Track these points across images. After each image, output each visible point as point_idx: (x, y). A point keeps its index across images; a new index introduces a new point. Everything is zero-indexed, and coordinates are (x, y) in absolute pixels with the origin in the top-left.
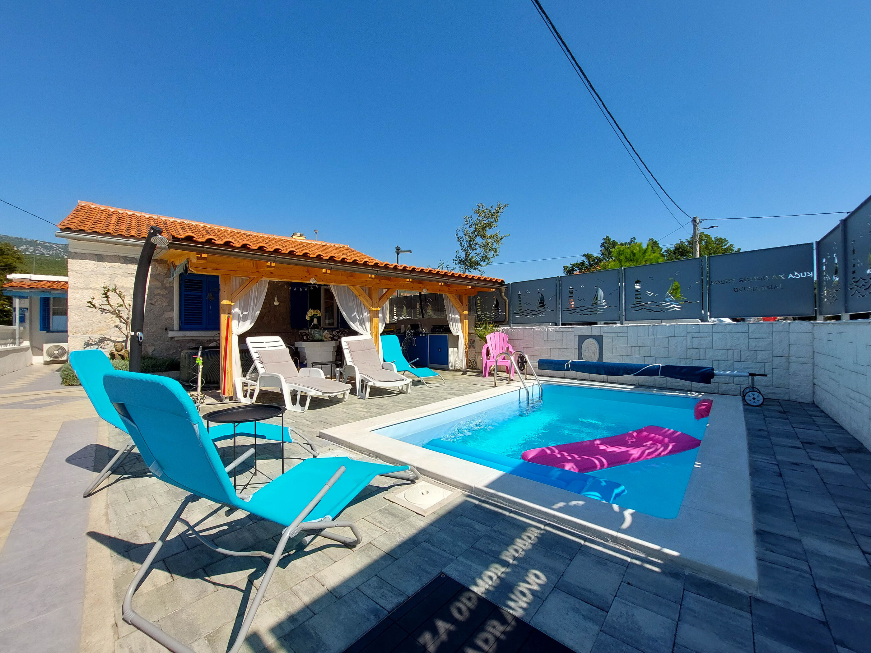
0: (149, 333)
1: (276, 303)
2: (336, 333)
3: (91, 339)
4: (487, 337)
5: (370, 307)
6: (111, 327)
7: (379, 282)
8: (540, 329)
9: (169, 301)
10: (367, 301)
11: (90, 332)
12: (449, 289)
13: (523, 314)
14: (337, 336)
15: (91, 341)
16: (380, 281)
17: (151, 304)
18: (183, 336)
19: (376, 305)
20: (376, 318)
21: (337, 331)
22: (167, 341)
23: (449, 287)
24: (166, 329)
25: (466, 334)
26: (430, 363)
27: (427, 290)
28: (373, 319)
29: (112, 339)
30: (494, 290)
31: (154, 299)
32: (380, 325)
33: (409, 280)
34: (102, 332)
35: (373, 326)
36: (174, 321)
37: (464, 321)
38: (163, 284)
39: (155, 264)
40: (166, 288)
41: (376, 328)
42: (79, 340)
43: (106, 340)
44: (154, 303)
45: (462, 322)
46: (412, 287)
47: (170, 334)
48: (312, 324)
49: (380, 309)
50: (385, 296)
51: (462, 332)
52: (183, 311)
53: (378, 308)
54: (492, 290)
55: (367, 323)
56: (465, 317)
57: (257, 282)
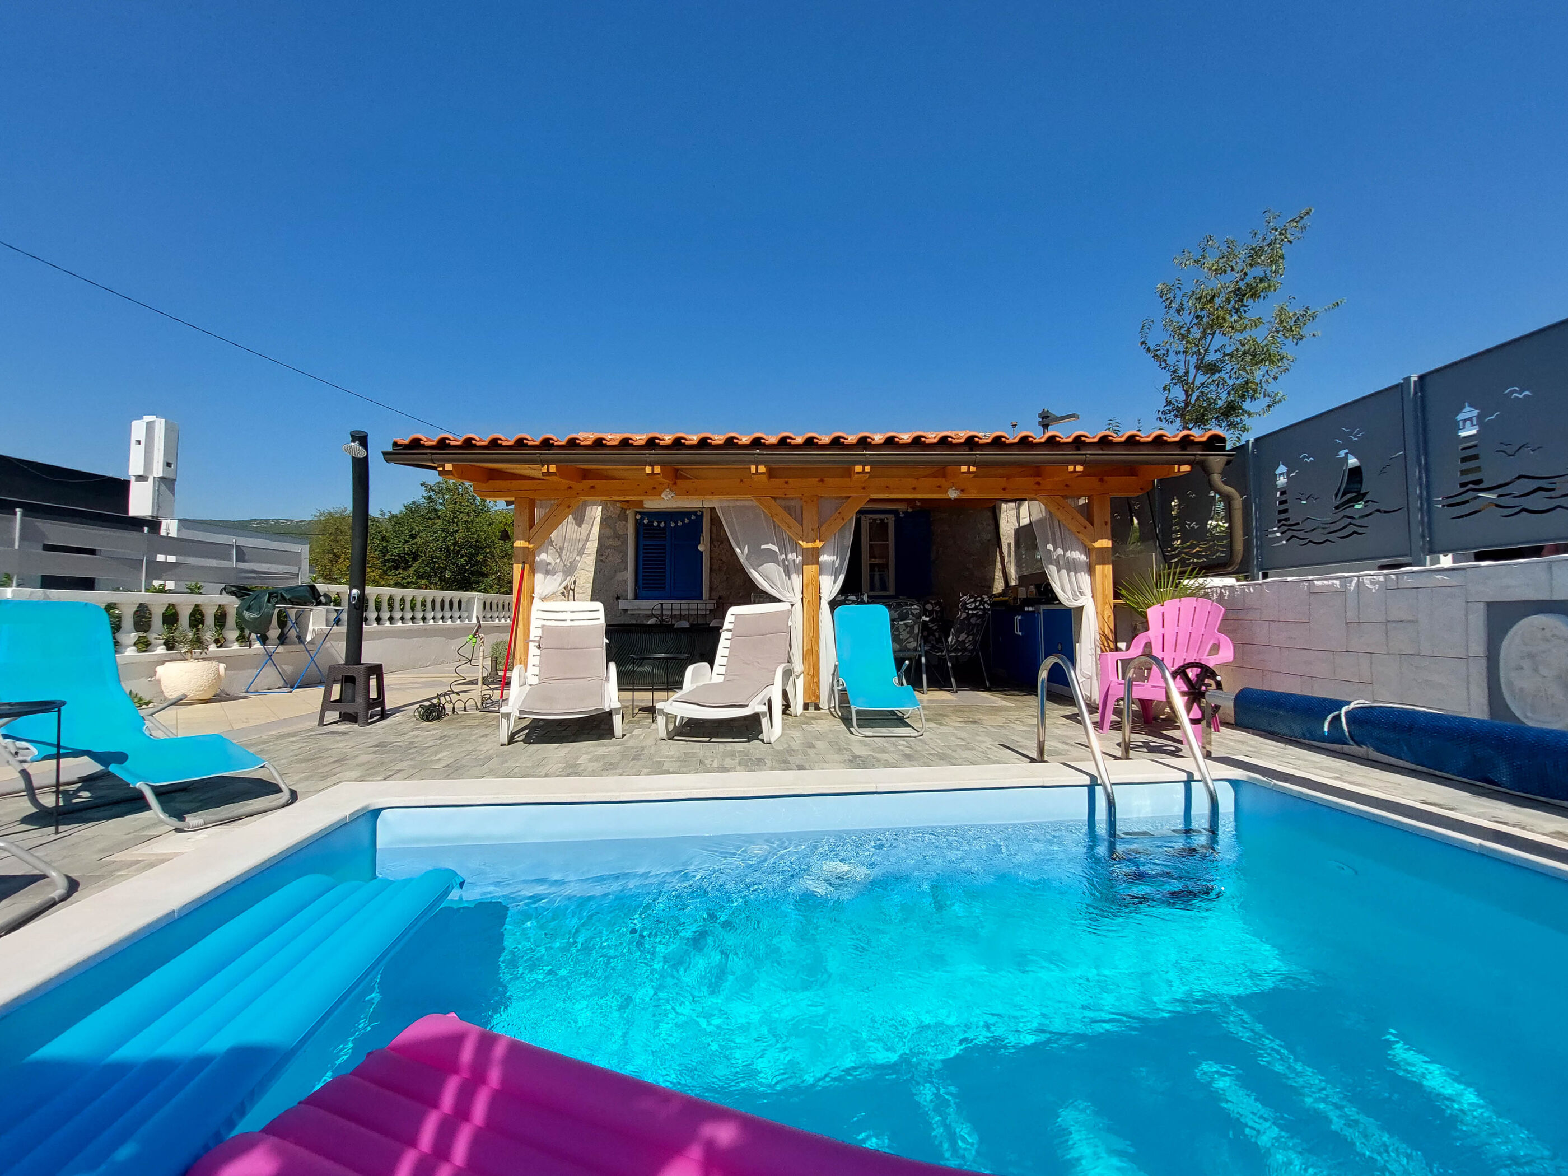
4: (1149, 611)
5: (797, 540)
7: (819, 484)
8: (1331, 582)
9: (622, 556)
10: (792, 527)
12: (1038, 483)
13: (1293, 536)
17: (602, 561)
18: (638, 607)
19: (813, 535)
20: (813, 564)
22: (607, 602)
24: (618, 598)
25: (1104, 603)
27: (962, 491)
30: (1185, 468)
31: (605, 553)
33: (863, 469)
36: (627, 586)
37: (1098, 567)
38: (614, 531)
41: (816, 589)
44: (604, 560)
45: (1091, 570)
47: (623, 604)
49: (821, 544)
50: (837, 514)
51: (1093, 597)
52: (641, 570)
53: (818, 541)
54: (1179, 469)
55: (794, 576)
56: (1102, 558)
57: (569, 507)
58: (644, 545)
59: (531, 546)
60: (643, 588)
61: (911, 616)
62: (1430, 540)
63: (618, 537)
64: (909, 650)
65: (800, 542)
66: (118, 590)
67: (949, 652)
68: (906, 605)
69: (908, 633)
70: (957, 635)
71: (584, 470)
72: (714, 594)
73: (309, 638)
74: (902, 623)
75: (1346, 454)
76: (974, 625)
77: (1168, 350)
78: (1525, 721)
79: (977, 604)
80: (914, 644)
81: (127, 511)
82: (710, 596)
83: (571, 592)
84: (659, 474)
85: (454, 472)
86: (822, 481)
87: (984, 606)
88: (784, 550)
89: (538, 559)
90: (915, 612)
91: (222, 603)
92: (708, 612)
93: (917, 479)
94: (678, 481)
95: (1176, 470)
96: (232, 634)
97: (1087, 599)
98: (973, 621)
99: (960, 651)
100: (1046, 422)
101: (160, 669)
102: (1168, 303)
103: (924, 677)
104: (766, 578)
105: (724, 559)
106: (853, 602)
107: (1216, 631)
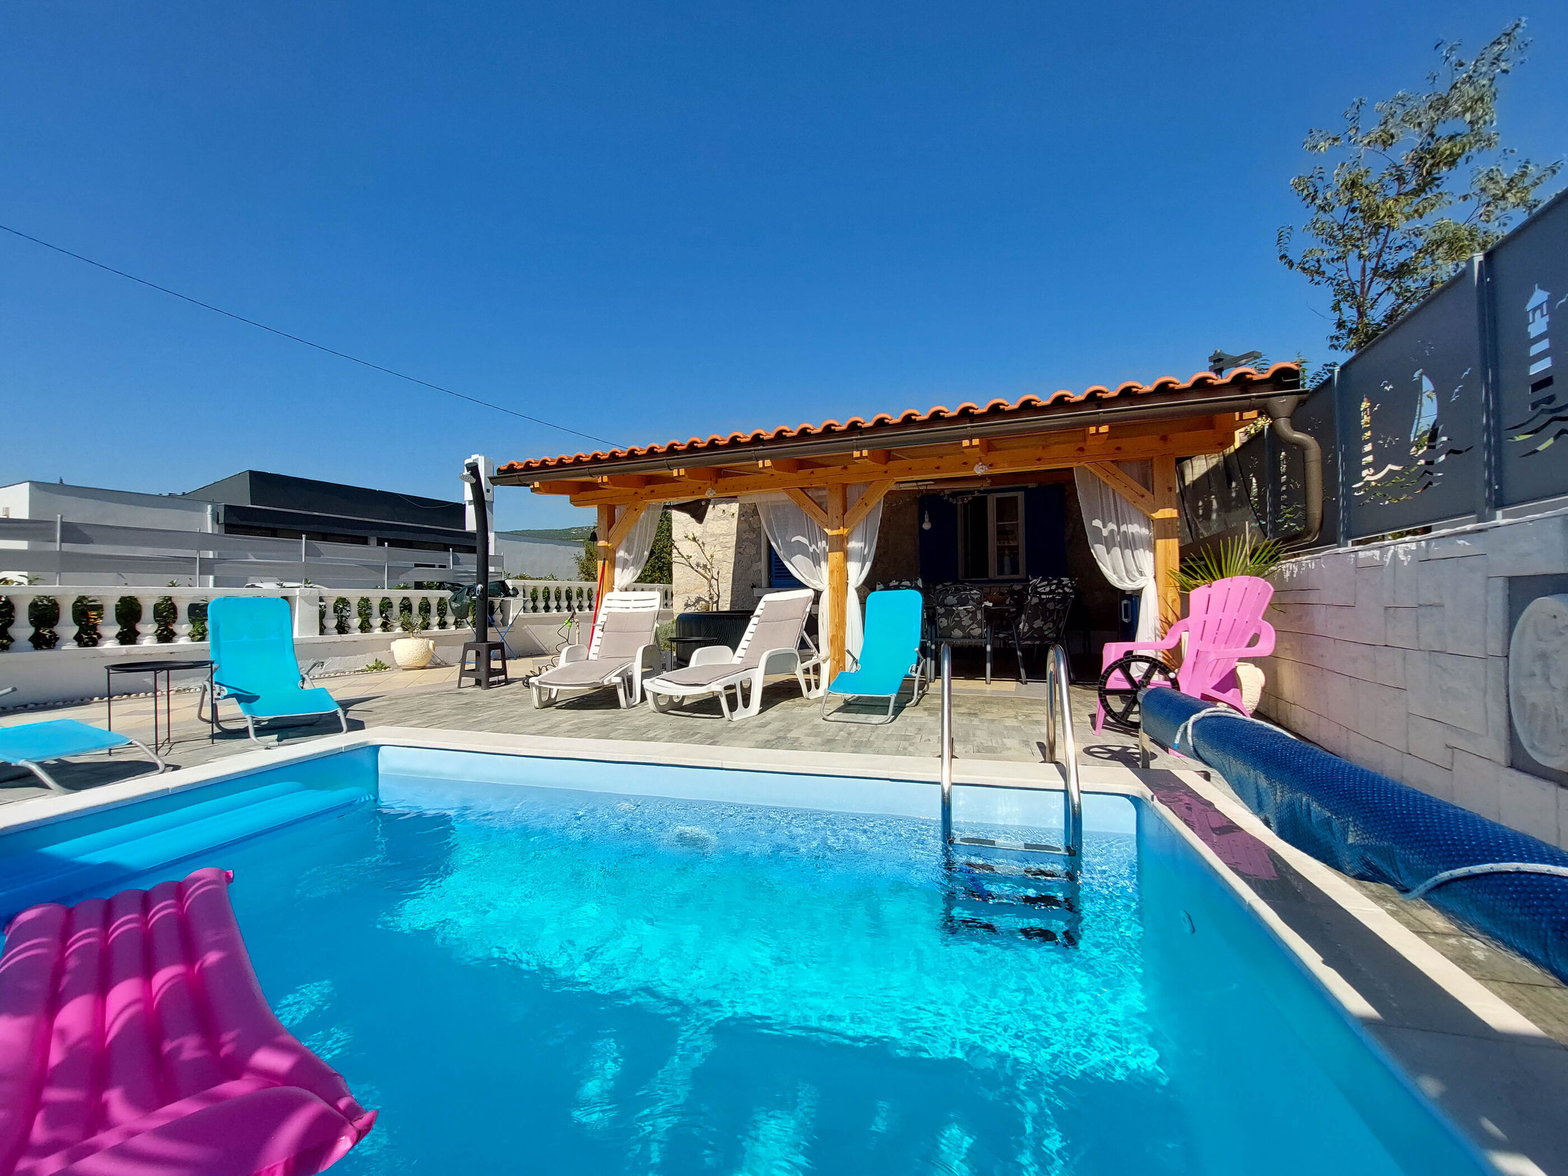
0: (738, 592)
6: (705, 585)
9: (757, 548)
11: (689, 592)
12: (1080, 449)
15: (690, 601)
19: (837, 522)
20: (837, 551)
24: (754, 586)
25: (1167, 584)
27: (990, 466)
30: (1251, 416)
33: (861, 454)
36: (761, 575)
37: (1162, 542)
44: (742, 552)
47: (757, 592)
49: (846, 531)
50: (860, 500)
51: (1155, 577)
52: (773, 560)
53: (842, 528)
54: (1241, 416)
55: (823, 564)
56: (1164, 530)
57: (636, 510)
59: (610, 545)
60: (776, 577)
61: (971, 602)
62: (1501, 488)
63: (753, 530)
64: (974, 637)
65: (826, 530)
66: (377, 588)
67: (1019, 639)
68: (966, 590)
69: (970, 619)
70: (1030, 621)
71: (647, 476)
73: (510, 622)
74: (962, 608)
75: (1421, 375)
76: (1052, 612)
77: (1318, 261)
78: (1530, 751)
79: (1054, 587)
80: (977, 631)
81: (465, 529)
84: (684, 476)
85: (542, 489)
86: (845, 468)
87: (1063, 589)
88: (813, 541)
89: (617, 555)
90: (975, 597)
91: (442, 596)
93: (942, 457)
94: (720, 480)
95: (1237, 418)
96: (450, 619)
97: (1148, 580)
98: (1051, 606)
99: (1037, 639)
100: (1219, 365)
101: (392, 644)
102: (1309, 200)
103: (988, 666)
104: (798, 568)
106: (908, 587)
107: (1260, 618)
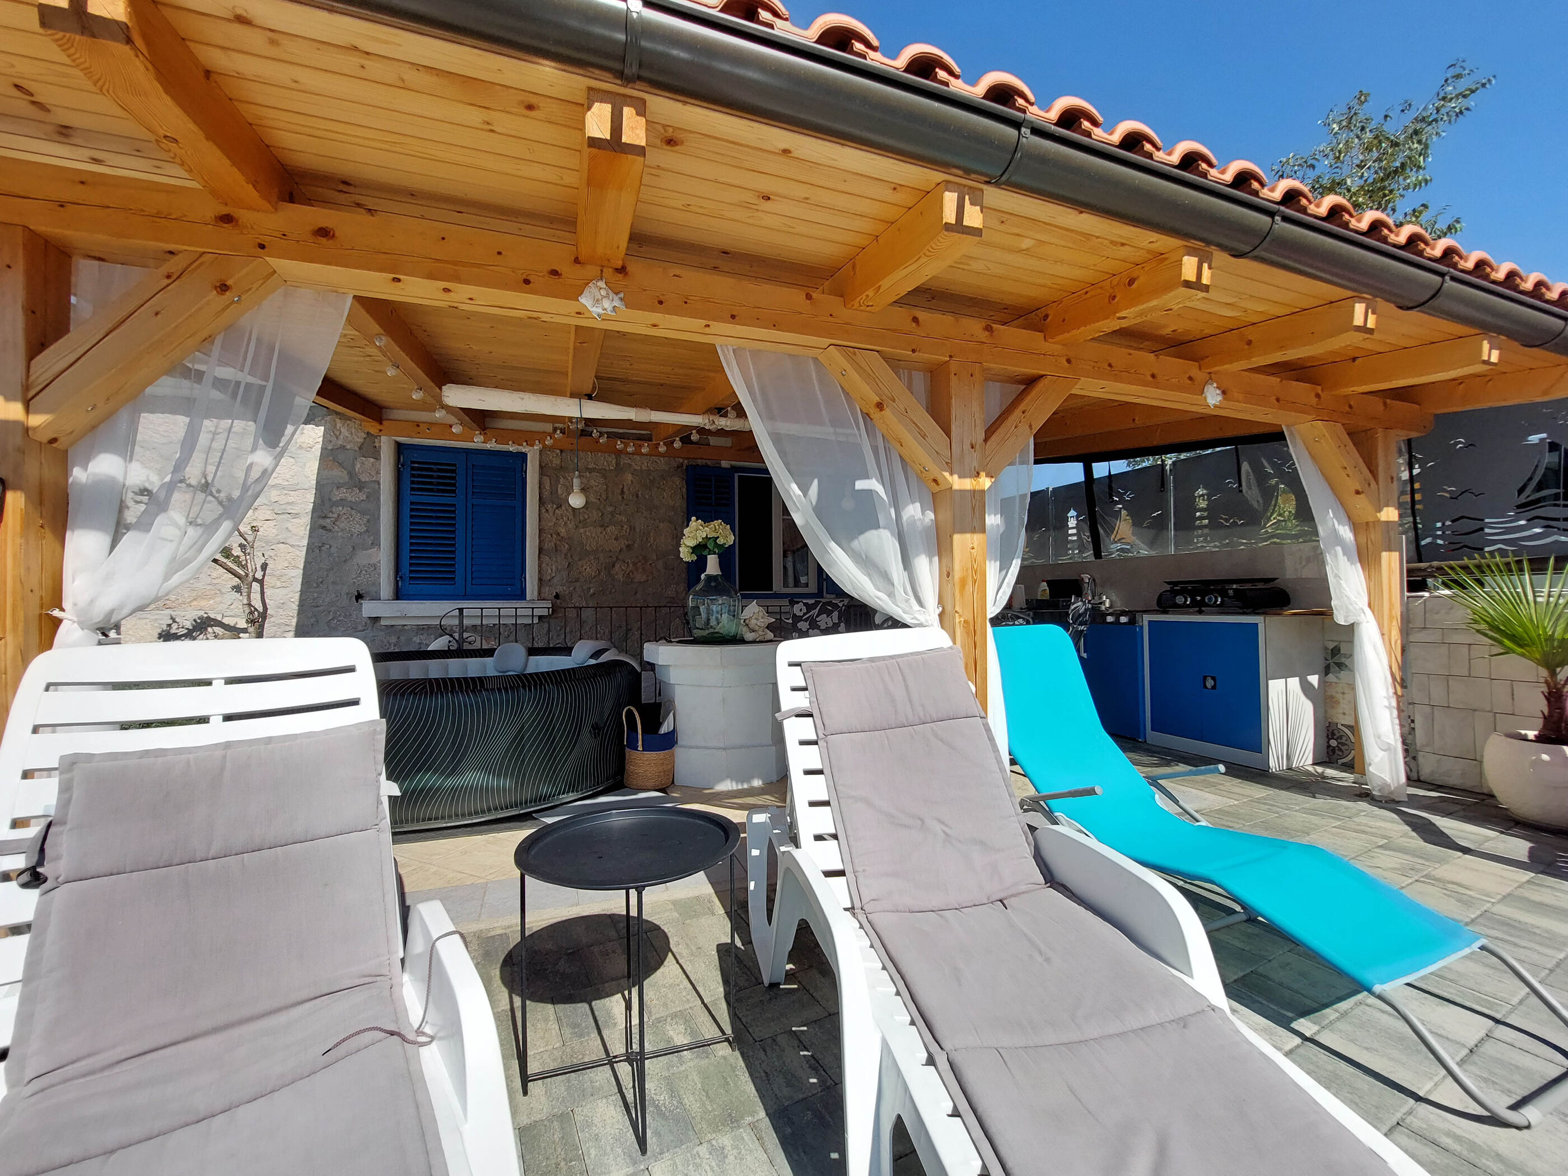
0: (318, 606)
1: (576, 500)
2: (804, 610)
3: (174, 621)
5: (934, 470)
6: (223, 590)
7: (983, 336)
9: (368, 521)
10: (924, 436)
11: (173, 602)
12: (1318, 396)
14: (806, 620)
15: (175, 626)
16: (988, 329)
17: (324, 528)
18: (398, 614)
19: (973, 459)
20: (974, 531)
21: (805, 604)
22: (362, 628)
23: (1319, 389)
24: (359, 597)
25: (1391, 618)
26: (1153, 729)
27: (1224, 393)
28: (956, 537)
29: (226, 621)
31: (330, 515)
32: (992, 570)
34: (203, 603)
35: (957, 574)
36: (379, 574)
37: (1384, 555)
38: (351, 474)
39: (334, 421)
40: (361, 486)
41: (969, 588)
42: (146, 624)
43: (212, 626)
44: (329, 527)
46: (1153, 376)
47: (371, 609)
48: (703, 576)
49: (989, 483)
52: (406, 547)
53: (983, 475)
55: (922, 562)
56: (1388, 539)
57: (224, 289)
58: (412, 503)
59: (36, 420)
60: (412, 579)
65: (946, 476)
72: (546, 590)
82: (539, 593)
83: (256, 586)
89: (78, 475)
92: (536, 621)
104: (867, 562)
105: (563, 531)
